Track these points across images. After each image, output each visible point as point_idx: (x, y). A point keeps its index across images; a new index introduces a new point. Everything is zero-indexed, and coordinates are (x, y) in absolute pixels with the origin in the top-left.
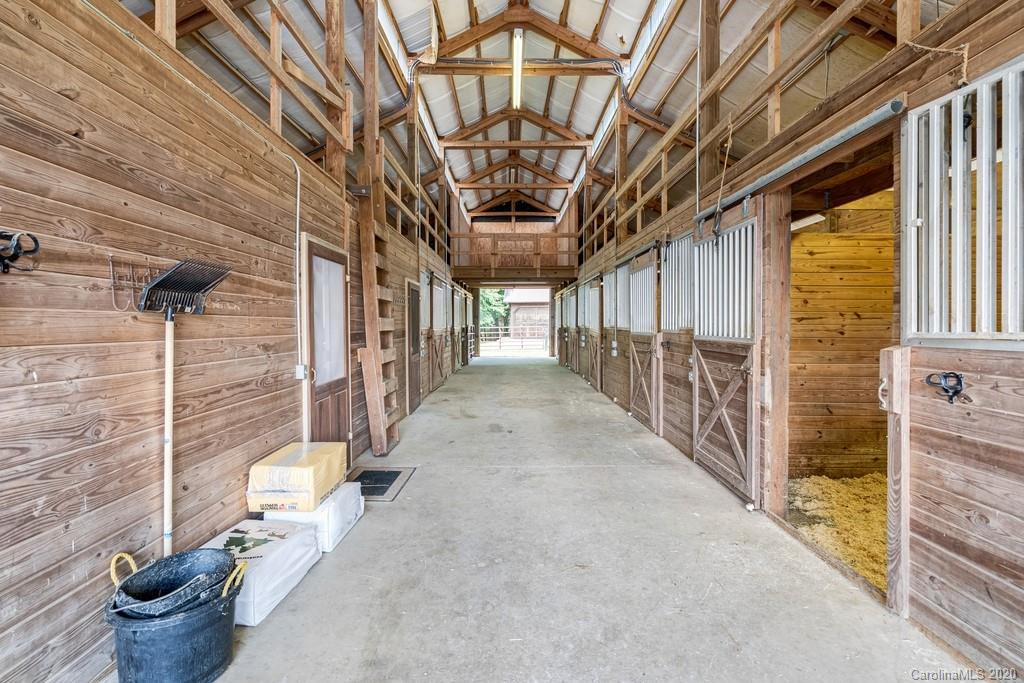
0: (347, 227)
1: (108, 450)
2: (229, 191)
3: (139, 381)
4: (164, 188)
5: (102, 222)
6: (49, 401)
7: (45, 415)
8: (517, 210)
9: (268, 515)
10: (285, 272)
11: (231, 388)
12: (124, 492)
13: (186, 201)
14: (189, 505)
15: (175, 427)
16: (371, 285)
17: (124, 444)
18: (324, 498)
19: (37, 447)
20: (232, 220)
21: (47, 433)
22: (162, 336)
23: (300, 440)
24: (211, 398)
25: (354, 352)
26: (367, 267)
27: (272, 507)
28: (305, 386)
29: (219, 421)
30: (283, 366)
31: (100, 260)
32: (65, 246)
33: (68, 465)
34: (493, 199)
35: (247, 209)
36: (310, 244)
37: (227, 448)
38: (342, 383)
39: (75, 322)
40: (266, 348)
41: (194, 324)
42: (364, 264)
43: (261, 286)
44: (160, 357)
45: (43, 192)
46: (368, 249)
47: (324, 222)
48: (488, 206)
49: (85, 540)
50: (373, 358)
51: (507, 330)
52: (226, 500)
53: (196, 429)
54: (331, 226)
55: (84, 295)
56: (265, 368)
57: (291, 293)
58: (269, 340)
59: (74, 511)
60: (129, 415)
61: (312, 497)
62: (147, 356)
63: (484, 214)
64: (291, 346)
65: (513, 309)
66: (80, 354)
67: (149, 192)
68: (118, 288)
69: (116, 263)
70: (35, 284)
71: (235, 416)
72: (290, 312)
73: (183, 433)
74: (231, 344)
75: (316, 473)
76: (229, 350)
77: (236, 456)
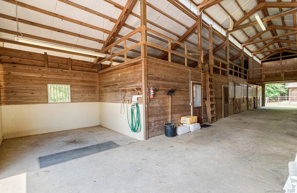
0: (202, 78)
1: (164, 110)
2: (178, 78)
3: (167, 103)
4: (170, 80)
5: (164, 86)
6: (159, 104)
7: (159, 105)
8: (282, 56)
9: (184, 124)
10: (188, 88)
11: (178, 105)
12: (165, 115)
13: (172, 81)
14: (173, 119)
15: (171, 109)
16: (208, 88)
17: (166, 110)
18: (191, 123)
19: (159, 108)
20: (179, 82)
21: (160, 107)
22: (169, 98)
23: (191, 115)
24: (176, 106)
25: (204, 102)
26: (207, 85)
27: (184, 123)
28: (192, 107)
29: (176, 110)
30: (187, 103)
31: (163, 90)
32: (161, 89)
33: (161, 111)
34: (271, 54)
35: (181, 80)
36: (193, 83)
37: (178, 113)
38: (201, 107)
39: (161, 96)
40: (184, 100)
41: (173, 96)
42: (206, 84)
43: (183, 91)
44: (169, 100)
45: (159, 84)
46: (207, 81)
47: (196, 78)
48: (269, 56)
49: (162, 119)
50: (208, 103)
51: (288, 98)
52: (178, 120)
53: (173, 110)
54: (198, 78)
55: (162, 93)
56: (184, 103)
57: (189, 91)
58: (184, 99)
59: (161, 116)
60: (166, 107)
61: (189, 122)
62: (168, 100)
63: (267, 59)
64: (189, 100)
65: (290, 90)
66: (161, 100)
67: (168, 81)
68: (165, 92)
69: (165, 90)
70: (158, 93)
71: (179, 109)
72: (189, 94)
73: (172, 110)
74: (178, 99)
75: (190, 119)
76: (178, 100)
77: (179, 115)
